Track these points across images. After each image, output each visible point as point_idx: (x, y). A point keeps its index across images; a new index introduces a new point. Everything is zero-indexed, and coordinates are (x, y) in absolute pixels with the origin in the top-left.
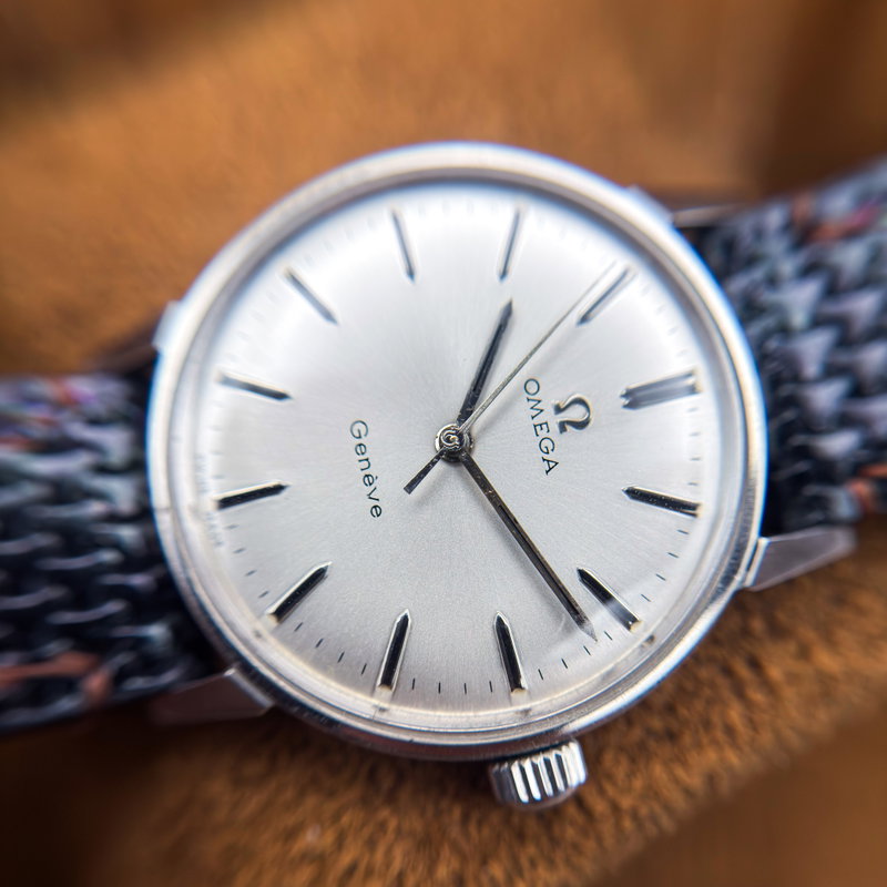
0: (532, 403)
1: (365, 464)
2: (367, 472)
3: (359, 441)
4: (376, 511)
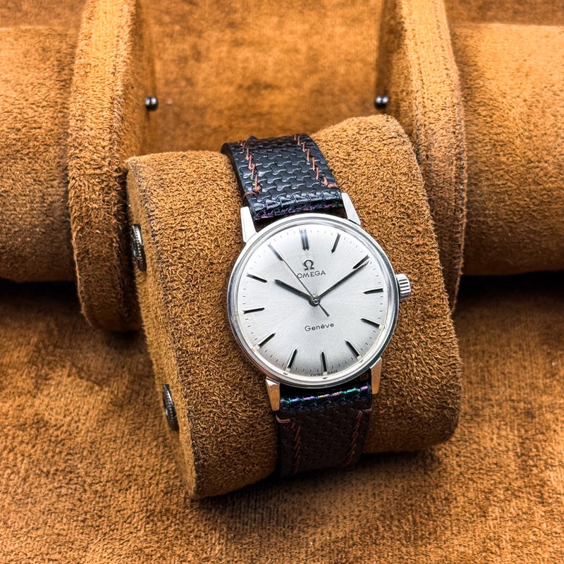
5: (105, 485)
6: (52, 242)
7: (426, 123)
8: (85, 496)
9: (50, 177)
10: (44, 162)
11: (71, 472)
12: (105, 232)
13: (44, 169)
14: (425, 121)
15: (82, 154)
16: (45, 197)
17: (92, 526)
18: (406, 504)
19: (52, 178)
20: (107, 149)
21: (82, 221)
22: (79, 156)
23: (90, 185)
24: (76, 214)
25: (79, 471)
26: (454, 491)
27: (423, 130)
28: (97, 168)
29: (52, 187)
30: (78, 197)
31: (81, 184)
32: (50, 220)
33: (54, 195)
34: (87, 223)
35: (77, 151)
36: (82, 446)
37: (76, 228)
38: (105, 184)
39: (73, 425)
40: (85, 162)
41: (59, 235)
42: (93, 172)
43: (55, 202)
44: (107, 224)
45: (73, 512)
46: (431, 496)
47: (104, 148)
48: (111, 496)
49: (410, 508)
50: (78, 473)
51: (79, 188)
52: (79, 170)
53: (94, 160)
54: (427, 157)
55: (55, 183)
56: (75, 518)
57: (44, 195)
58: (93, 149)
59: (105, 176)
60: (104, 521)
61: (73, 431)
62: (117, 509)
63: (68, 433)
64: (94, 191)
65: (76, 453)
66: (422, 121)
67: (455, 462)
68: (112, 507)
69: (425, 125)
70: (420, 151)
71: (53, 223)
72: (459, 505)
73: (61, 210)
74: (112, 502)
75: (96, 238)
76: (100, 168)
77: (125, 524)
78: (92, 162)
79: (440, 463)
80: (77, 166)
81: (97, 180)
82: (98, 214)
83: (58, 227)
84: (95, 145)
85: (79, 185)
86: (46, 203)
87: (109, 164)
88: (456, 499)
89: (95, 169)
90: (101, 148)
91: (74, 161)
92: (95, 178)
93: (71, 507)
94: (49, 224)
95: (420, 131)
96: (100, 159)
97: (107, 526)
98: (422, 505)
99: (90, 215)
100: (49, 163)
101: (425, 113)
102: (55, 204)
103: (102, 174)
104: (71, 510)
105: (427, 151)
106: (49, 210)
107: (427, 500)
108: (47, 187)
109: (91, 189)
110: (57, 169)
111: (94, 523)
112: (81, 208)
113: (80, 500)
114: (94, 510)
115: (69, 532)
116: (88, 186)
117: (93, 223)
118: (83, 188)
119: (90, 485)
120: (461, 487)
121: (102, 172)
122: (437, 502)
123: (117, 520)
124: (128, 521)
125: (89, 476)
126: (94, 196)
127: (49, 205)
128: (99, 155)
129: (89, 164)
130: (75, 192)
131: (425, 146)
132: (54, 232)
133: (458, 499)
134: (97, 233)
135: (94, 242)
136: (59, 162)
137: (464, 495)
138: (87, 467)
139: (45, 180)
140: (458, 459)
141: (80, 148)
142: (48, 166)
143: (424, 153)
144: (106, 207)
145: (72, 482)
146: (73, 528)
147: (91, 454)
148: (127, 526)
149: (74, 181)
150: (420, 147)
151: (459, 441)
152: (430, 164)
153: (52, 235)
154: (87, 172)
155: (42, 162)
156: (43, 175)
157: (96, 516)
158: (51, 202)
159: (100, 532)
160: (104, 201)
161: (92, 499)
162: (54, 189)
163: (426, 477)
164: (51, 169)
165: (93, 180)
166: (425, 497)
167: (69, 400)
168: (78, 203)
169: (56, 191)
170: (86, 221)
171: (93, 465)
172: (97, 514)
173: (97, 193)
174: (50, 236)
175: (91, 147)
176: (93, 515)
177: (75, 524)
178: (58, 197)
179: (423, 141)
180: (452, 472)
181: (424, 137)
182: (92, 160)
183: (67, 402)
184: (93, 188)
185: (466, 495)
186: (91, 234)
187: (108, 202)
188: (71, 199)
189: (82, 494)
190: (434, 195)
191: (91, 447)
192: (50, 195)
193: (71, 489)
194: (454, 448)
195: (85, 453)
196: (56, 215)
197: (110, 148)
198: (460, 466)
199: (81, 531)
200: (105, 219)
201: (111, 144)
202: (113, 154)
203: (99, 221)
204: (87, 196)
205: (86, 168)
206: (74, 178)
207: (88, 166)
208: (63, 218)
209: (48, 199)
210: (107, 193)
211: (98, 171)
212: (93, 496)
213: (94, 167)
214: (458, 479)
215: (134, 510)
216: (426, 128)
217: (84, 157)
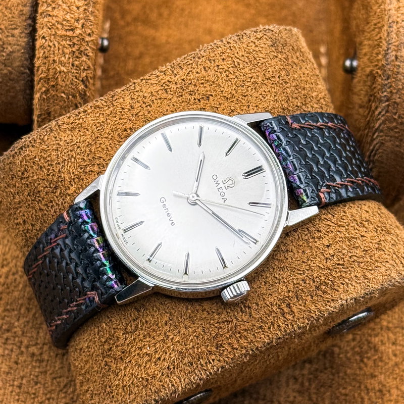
0: (216, 182)
1: (167, 210)
2: (168, 213)
3: (163, 204)
4: (173, 224)
5: (41, 348)
6: (8, 91)
7: (398, 20)
8: (21, 359)
9: (11, 25)
10: (6, 8)
11: (8, 331)
12: (70, 97)
13: (6, 16)
14: (398, 17)
15: (55, 12)
16: (5, 46)
17: (28, 393)
18: (340, 393)
19: (13, 27)
20: (81, 9)
21: (48, 83)
22: (51, 14)
23: (60, 47)
24: (42, 75)
25: (15, 330)
26: (388, 383)
27: (395, 27)
28: (69, 30)
29: (13, 36)
30: (46, 58)
31: (51, 44)
32: (8, 70)
33: (14, 45)
34: (53, 86)
35: (50, 9)
36: (20, 302)
37: (40, 89)
38: (76, 47)
39: (11, 277)
40: (57, 21)
41: (16, 85)
42: (64, 33)
43: (15, 52)
44: (74, 89)
45: (9, 375)
46: (366, 387)
47: (78, 8)
48: (48, 361)
49: (343, 397)
50: (15, 333)
51: (49, 48)
52: (50, 29)
53: (67, 21)
54: (396, 57)
55: (17, 32)
56: (11, 383)
57: (4, 44)
58: (67, 8)
59: (77, 39)
60: (39, 388)
61: (11, 284)
62: (53, 375)
63: (6, 286)
64: (64, 54)
65: (13, 310)
66: (395, 18)
67: (390, 350)
68: (48, 373)
69: (397, 22)
70: (390, 51)
71: (11, 73)
72: (392, 398)
73: (21, 61)
74: (48, 368)
75: (60, 101)
76: (72, 30)
77: (61, 393)
78: (64, 23)
79: (376, 351)
80: (48, 25)
81: (68, 42)
82: (65, 78)
83: (16, 77)
84: (69, 5)
85: (49, 46)
86: (5, 52)
87: (82, 26)
88: (389, 391)
89: (67, 30)
90: (75, 9)
91: (46, 19)
92: (66, 40)
93: (7, 370)
94: (6, 74)
95: (391, 29)
96: (73, 20)
97: (43, 394)
98: (356, 395)
99: (57, 77)
100: (11, 10)
101: (399, 8)
102: (14, 54)
103: (74, 37)
104: (8, 373)
105: (397, 51)
106: (8, 59)
107: (361, 390)
108: (8, 36)
109: (60, 51)
110: (19, 17)
111: (30, 389)
112: (48, 70)
113: (16, 363)
114: (31, 375)
115: (5, 397)
116: (58, 48)
117: (59, 87)
118: (52, 49)
119: (27, 347)
120: (396, 379)
121: (74, 35)
122: (370, 394)
123: (54, 388)
124: (65, 390)
125: (26, 336)
126: (63, 58)
127: (8, 55)
128: (72, 16)
129: (62, 24)
130: (44, 53)
131: (395, 46)
132: (11, 82)
133: (392, 391)
134: (62, 97)
135: (58, 105)
136: (21, 11)
137: (397, 388)
138: (25, 326)
139: (6, 27)
140: (394, 348)
141: (54, 6)
142: (11, 13)
143: (394, 53)
144: (75, 71)
145: (10, 342)
146: (9, 394)
147: (29, 311)
148: (63, 395)
149: (44, 41)
150: (390, 46)
151: (396, 327)
152: (399, 66)
153: (9, 84)
154: (59, 33)
155: (4, 9)
156: (4, 22)
157: (32, 382)
158: (10, 52)
159: (36, 400)
160: (73, 65)
161: (28, 363)
162: (15, 39)
163: (362, 365)
164: (13, 17)
165: (64, 42)
166: (360, 387)
167: (7, 249)
168: (45, 63)
169: (17, 40)
170: (52, 83)
171: (30, 324)
172: (33, 379)
173: (67, 56)
174: (7, 85)
175: (64, 6)
176: (29, 381)
177: (11, 388)
178: (18, 47)
179: (394, 40)
180: (387, 361)
181: (395, 35)
182: (64, 20)
183: (5, 251)
184: (63, 51)
185: (399, 388)
186: (56, 97)
187: (77, 66)
188: (39, 58)
189: (19, 356)
190: (400, 98)
191: (29, 304)
192: (10, 44)
193: (8, 349)
194: (391, 335)
195: (23, 311)
196: (14, 65)
197: (85, 9)
198: (395, 355)
199: (17, 397)
200: (72, 84)
201: (86, 5)
202: (88, 16)
203: (66, 85)
204: (56, 58)
205: (57, 28)
206: (43, 37)
207: (60, 26)
208: (22, 69)
209: (7, 48)
210: (77, 57)
211: (70, 33)
212: (29, 359)
213: (67, 28)
214: (393, 370)
215: (70, 379)
216: (398, 26)
217: (56, 16)
